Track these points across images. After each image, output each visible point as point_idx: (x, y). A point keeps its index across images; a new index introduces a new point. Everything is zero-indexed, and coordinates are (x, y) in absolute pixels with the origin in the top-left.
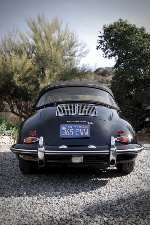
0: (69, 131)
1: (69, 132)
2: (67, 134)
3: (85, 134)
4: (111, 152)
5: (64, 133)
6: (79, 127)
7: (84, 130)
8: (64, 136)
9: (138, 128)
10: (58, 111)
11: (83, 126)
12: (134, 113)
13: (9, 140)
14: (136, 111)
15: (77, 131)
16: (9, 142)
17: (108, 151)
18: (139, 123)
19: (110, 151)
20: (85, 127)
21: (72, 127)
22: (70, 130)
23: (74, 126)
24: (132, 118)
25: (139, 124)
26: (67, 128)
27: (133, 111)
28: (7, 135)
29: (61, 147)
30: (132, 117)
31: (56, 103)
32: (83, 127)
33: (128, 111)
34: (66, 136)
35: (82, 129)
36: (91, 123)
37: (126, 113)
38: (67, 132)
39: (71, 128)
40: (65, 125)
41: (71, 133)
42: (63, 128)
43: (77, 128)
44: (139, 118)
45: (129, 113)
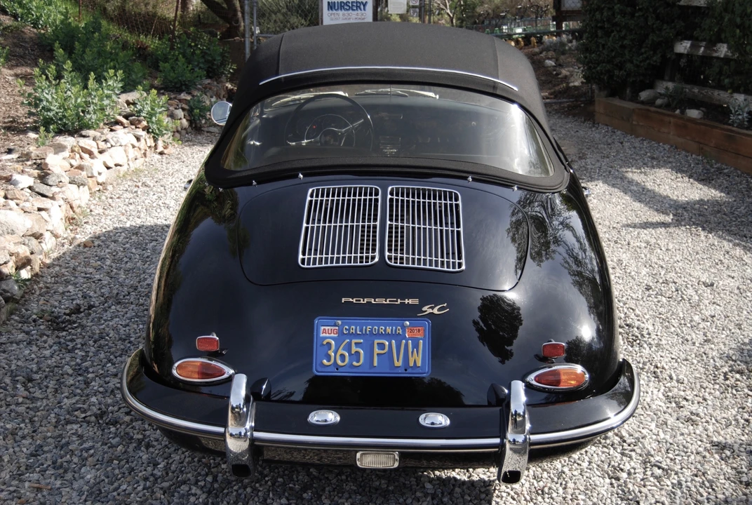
0: (348, 348)
1: (349, 350)
2: (339, 362)
3: (412, 364)
4: (508, 446)
5: (329, 359)
6: (389, 330)
7: (406, 345)
8: (329, 369)
9: (642, 78)
10: (307, 228)
11: (403, 327)
12: (633, 15)
13: (134, 147)
14: (640, 10)
15: (381, 346)
16: (132, 153)
17: (497, 441)
18: (647, 58)
19: (502, 440)
20: (412, 331)
21: (361, 331)
22: (354, 341)
23: (370, 326)
24: (624, 38)
25: (649, 64)
26: (341, 333)
27: (629, 9)
28: (124, 121)
29: (317, 417)
30: (623, 33)
31: (302, 170)
32: (404, 331)
33: (609, 9)
34: (338, 367)
35: (398, 337)
36: (435, 311)
37: (598, 16)
38: (341, 351)
39: (356, 335)
40: (332, 322)
41: (355, 357)
42: (326, 331)
43: (380, 335)
44: (650, 38)
45: (613, 14)
